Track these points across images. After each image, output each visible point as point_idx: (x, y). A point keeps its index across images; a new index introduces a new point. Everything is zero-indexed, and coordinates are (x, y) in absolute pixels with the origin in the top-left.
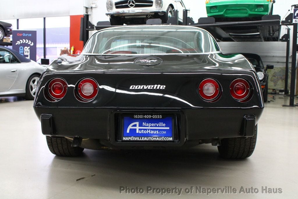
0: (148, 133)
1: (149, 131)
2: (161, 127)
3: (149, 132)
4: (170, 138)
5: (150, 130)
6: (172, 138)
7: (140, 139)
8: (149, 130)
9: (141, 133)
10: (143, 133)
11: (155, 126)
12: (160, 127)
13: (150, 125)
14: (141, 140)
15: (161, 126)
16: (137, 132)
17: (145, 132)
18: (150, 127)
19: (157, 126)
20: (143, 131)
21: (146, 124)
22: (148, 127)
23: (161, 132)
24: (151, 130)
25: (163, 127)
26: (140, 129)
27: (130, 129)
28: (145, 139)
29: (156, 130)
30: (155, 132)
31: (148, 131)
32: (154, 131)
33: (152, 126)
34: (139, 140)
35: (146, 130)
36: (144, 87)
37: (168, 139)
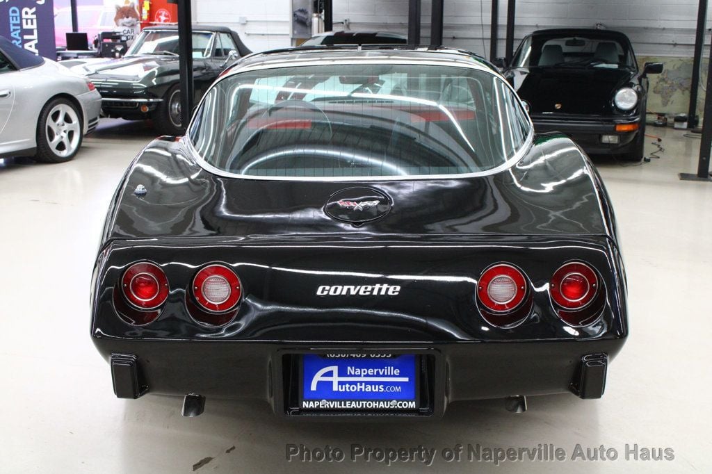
0: (359, 390)
1: (363, 387)
2: (390, 376)
3: (361, 389)
4: (410, 403)
5: (363, 384)
6: (414, 403)
7: (341, 405)
8: (361, 385)
9: (344, 390)
10: (348, 390)
11: (375, 374)
12: (387, 376)
13: (364, 372)
14: (343, 407)
15: (389, 374)
16: (335, 388)
17: (353, 389)
18: (365, 376)
19: (381, 373)
20: (347, 386)
21: (355, 371)
22: (360, 376)
23: (389, 389)
24: (367, 383)
25: (394, 376)
26: (340, 383)
27: (319, 383)
28: (354, 405)
29: (379, 383)
30: (375, 389)
31: (359, 387)
32: (373, 386)
33: (367, 375)
34: (339, 407)
35: (355, 383)
36: (349, 289)
37: (405, 405)
